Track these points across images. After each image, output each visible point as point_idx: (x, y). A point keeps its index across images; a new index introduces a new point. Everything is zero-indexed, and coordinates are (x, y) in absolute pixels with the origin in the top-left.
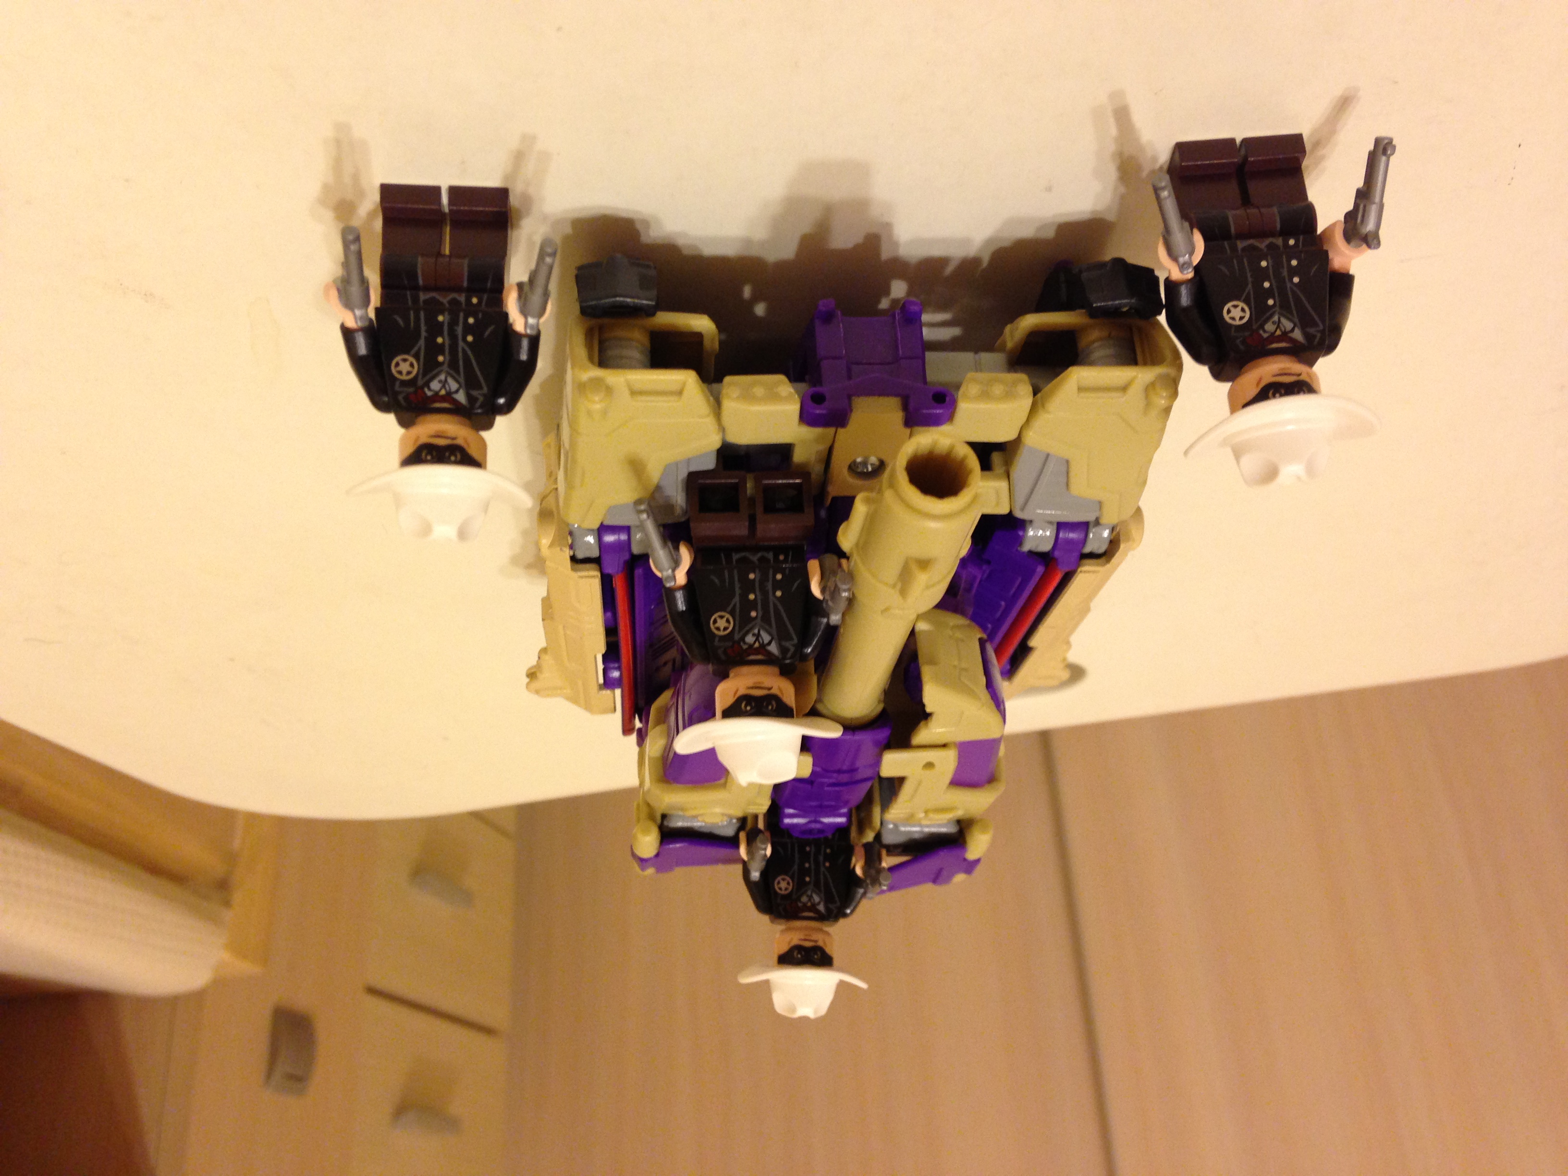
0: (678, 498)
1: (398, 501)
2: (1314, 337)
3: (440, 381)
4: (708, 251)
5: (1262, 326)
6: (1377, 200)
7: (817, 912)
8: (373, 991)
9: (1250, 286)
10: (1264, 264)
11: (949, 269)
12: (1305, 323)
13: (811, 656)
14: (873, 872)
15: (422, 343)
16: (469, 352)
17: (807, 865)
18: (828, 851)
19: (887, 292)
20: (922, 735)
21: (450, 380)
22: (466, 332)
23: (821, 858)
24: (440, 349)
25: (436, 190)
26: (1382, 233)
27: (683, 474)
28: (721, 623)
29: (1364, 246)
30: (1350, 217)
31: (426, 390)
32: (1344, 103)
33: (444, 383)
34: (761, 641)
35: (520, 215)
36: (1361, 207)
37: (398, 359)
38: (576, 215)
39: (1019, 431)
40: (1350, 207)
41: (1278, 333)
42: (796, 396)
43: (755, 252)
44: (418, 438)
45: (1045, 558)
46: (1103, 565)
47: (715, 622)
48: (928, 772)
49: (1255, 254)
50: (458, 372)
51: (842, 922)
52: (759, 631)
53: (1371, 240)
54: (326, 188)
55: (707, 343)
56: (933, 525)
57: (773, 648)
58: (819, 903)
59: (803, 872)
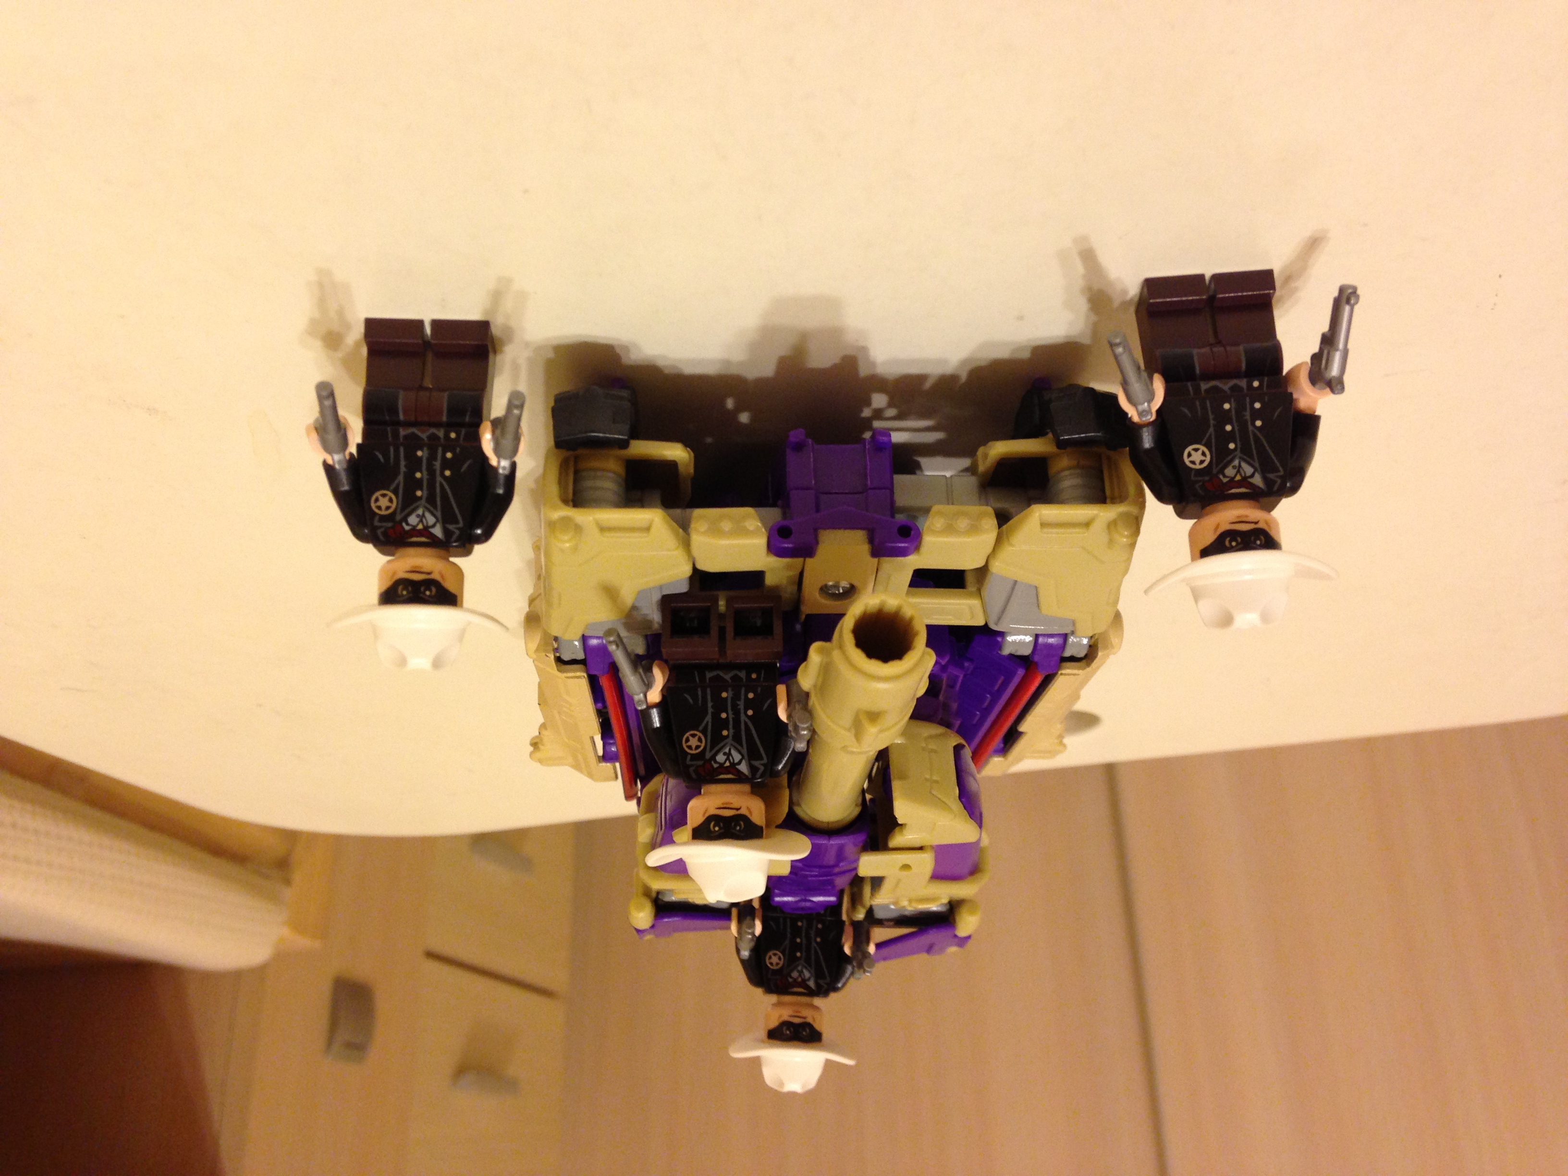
0: (656, 617)
1: (375, 632)
2: (1275, 482)
3: (418, 516)
4: (688, 370)
5: (1222, 471)
6: (1341, 346)
7: (807, 987)
8: (431, 955)
9: (1211, 430)
10: (1227, 406)
11: (928, 385)
12: (1265, 467)
13: (782, 773)
14: (860, 956)
15: (401, 478)
16: (447, 487)
17: (798, 940)
18: (820, 926)
19: (868, 403)
20: (897, 840)
21: (428, 515)
22: (444, 467)
23: (812, 933)
24: (419, 484)
25: (420, 323)
26: (1346, 379)
27: (656, 597)
28: (693, 742)
29: (1328, 390)
30: (1316, 358)
31: (404, 524)
32: (1314, 244)
33: (422, 517)
34: (732, 761)
35: (502, 343)
36: (1326, 352)
37: (378, 494)
38: (556, 342)
39: (985, 560)
40: (1316, 349)
41: (1238, 478)
42: (763, 530)
43: (734, 371)
44: (394, 573)
45: (1025, 662)
46: (1083, 669)
47: (687, 740)
48: (905, 873)
49: (1218, 396)
50: (435, 507)
51: (833, 996)
52: (730, 750)
53: (1335, 386)
54: (313, 322)
55: (681, 468)
56: (882, 686)
57: (743, 768)
58: (809, 979)
59: (796, 947)
